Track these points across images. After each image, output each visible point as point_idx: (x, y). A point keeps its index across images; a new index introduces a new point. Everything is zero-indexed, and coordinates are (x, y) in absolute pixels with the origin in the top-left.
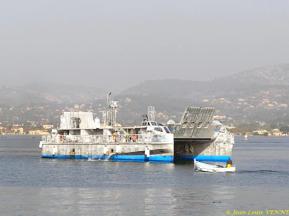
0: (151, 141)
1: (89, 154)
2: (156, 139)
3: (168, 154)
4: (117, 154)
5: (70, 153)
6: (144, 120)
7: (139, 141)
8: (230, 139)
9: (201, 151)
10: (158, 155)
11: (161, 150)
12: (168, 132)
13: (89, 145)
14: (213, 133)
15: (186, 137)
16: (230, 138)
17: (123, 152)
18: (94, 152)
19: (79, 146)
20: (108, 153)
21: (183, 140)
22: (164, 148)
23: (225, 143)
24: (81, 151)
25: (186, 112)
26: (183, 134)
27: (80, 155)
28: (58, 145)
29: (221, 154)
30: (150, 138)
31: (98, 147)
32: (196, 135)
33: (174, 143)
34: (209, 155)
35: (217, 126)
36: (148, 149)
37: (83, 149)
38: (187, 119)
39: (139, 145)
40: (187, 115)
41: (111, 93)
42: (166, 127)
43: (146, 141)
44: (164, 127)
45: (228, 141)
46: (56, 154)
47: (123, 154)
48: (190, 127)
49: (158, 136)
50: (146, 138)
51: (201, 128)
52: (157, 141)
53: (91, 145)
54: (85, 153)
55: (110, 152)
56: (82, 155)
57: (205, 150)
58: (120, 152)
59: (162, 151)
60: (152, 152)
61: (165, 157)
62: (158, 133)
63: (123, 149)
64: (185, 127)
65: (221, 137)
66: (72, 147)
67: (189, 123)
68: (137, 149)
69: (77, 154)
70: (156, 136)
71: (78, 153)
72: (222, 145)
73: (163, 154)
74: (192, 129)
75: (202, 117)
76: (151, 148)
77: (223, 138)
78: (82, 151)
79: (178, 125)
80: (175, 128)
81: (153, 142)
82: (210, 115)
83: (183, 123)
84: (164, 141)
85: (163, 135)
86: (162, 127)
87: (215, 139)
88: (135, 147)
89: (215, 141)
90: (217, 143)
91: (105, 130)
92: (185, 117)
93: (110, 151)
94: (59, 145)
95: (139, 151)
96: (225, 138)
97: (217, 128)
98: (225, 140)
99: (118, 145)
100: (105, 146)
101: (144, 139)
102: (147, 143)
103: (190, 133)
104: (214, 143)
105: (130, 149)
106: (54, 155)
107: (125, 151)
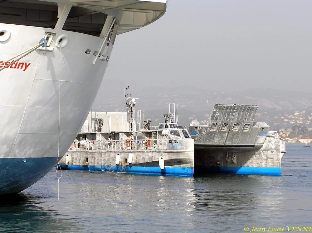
0: (166, 148)
1: (102, 164)
2: (171, 146)
3: (187, 165)
4: (131, 165)
5: (84, 163)
6: (166, 121)
7: (154, 148)
8: (280, 146)
9: (245, 161)
10: (176, 166)
11: (178, 160)
12: (187, 137)
13: (103, 153)
14: (257, 138)
15: (217, 143)
16: (279, 144)
17: (136, 162)
18: (107, 162)
19: (93, 154)
20: (122, 164)
21: (214, 147)
22: (181, 157)
23: (273, 152)
24: (94, 160)
25: (215, 110)
26: (213, 139)
27: (93, 165)
28: (71, 153)
29: (268, 165)
30: (165, 145)
31: (111, 156)
32: (232, 141)
33: (194, 151)
34: (254, 166)
35: (263, 129)
36: (162, 158)
37: (96, 159)
38: (216, 119)
39: (153, 153)
40: (216, 115)
41: (128, 87)
42: (185, 130)
43: (161, 148)
44: (183, 129)
45: (277, 149)
46: (70, 164)
47: (136, 165)
48: (222, 130)
49: (174, 141)
50: (161, 144)
51: (239, 131)
52: (173, 148)
53: (104, 153)
54: (98, 163)
55: (124, 162)
56: (95, 165)
57: (251, 161)
58: (134, 162)
59: (180, 162)
60: (167, 163)
61: (184, 169)
62: (173, 137)
63: (137, 158)
64: (215, 130)
65: (269, 143)
66: (85, 155)
67: (220, 125)
68: (152, 159)
69: (90, 164)
70: (171, 142)
72: (269, 153)
73: (182, 166)
74: (225, 132)
75: (238, 117)
76: (166, 157)
77: (271, 144)
78: (95, 161)
79: (204, 127)
80: (200, 132)
81: (169, 149)
82: (250, 115)
83: (211, 124)
84: (181, 149)
85: (179, 141)
86: (180, 130)
87: (262, 146)
88: (149, 156)
89: (262, 148)
90: (264, 151)
91: (120, 135)
92: (213, 117)
93: (123, 160)
94: (73, 153)
95: (154, 161)
96: (274, 144)
97: (263, 132)
98: (273, 147)
99: (131, 153)
100: (118, 154)
101: (158, 146)
102: (162, 151)
103: (223, 138)
104: (260, 151)
105: (144, 158)
106: (67, 165)
107: (139, 161)
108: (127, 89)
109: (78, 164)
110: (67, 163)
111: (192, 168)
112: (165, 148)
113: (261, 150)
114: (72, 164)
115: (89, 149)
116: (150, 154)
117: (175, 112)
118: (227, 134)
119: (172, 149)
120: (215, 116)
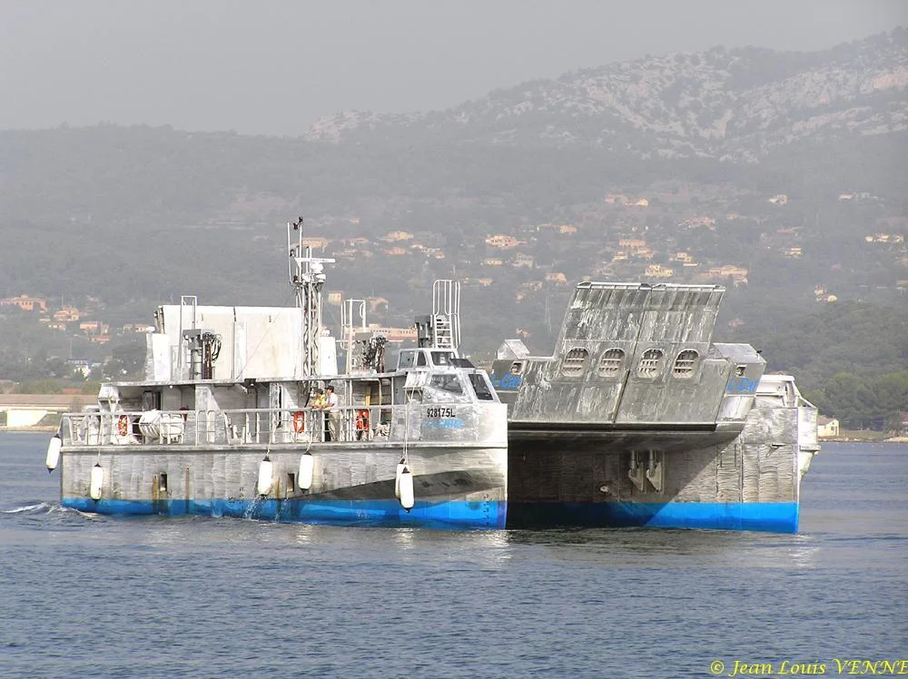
0: (416, 433)
1: (213, 494)
2: (434, 428)
3: (486, 492)
4: (306, 495)
5: (153, 489)
6: (422, 342)
7: (379, 434)
8: (796, 427)
10: (451, 498)
11: (457, 477)
12: (484, 395)
13: (216, 456)
14: (724, 402)
15: (586, 418)
16: (795, 422)
17: (325, 485)
18: (231, 485)
19: (182, 459)
20: (278, 491)
21: (580, 433)
22: (467, 464)
23: (775, 448)
24: (188, 480)
25: (578, 306)
26: (575, 403)
27: (184, 498)
28: (110, 456)
29: (761, 494)
30: (415, 423)
31: (243, 464)
32: (637, 410)
33: (507, 446)
34: (719, 499)
35: (743, 369)
36: (405, 471)
37: (195, 475)
38: (583, 336)
39: (378, 453)
40: (584, 321)
41: (301, 220)
42: (479, 372)
43: (402, 434)
44: (471, 371)
45: (788, 439)
46: (105, 496)
47: (325, 494)
48: (604, 374)
49: (442, 411)
50: (401, 421)
51: (660, 376)
52: (440, 434)
53: (221, 455)
54: (201, 491)
55: (285, 484)
56: (191, 498)
57: (705, 479)
58: (316, 485)
59: (465, 482)
60: (421, 486)
61: (475, 506)
62: (441, 398)
63: (325, 471)
64: (578, 374)
65: (762, 419)
66: (156, 463)
67: (597, 357)
68: (373, 474)
69: (174, 496)
70: (435, 413)
71: (178, 490)
72: (764, 454)
73: (472, 496)
74: (614, 382)
75: (657, 329)
76: (420, 466)
77: (770, 423)
78: (191, 483)
79: (544, 363)
80: (532, 378)
81: (426, 439)
82: (696, 321)
83: (567, 352)
84: (466, 437)
85: (460, 410)
86: (462, 374)
87: (741, 428)
88: (364, 463)
89: (741, 436)
90: (748, 447)
91: (274, 390)
92: (572, 327)
93: (284, 481)
94: (116, 456)
95: (379, 479)
96: (777, 421)
97: (743, 380)
98: (776, 432)
99: (308, 453)
100: (267, 459)
101: (394, 429)
102: (404, 444)
103: (607, 399)
104: (735, 446)
105: (348, 471)
106: (96, 501)
107: (332, 481)
108: (296, 227)
109: (133, 495)
110: (95, 494)
111: (500, 503)
112: (414, 437)
113: (738, 441)
114: (115, 498)
115: (169, 442)
116: (369, 458)
117: (453, 311)
118: (620, 386)
119: (436, 440)
120: (580, 325)
